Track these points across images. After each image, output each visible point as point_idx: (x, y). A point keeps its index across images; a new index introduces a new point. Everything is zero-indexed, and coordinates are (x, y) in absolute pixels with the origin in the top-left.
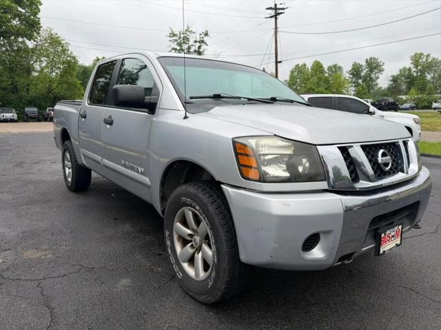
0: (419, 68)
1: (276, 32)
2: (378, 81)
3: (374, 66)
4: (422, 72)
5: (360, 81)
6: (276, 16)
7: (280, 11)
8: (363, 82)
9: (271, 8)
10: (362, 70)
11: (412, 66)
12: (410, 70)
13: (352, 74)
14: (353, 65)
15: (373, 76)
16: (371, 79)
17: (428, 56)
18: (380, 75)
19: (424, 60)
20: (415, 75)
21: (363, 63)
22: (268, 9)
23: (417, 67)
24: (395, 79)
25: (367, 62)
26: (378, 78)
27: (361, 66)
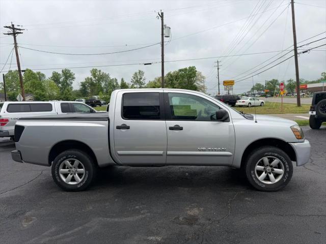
0: (96, 78)
1: (16, 47)
2: (73, 85)
3: (68, 75)
4: (99, 80)
5: (60, 85)
6: (14, 34)
7: (18, 31)
8: (62, 86)
9: (10, 27)
10: (60, 78)
11: (92, 77)
12: (91, 79)
13: (54, 80)
14: (53, 73)
15: (68, 82)
16: (67, 84)
17: (100, 71)
18: (73, 81)
19: (98, 73)
20: (95, 82)
21: (60, 72)
22: (6, 27)
23: (95, 78)
24: (83, 85)
25: (63, 72)
26: (72, 83)
27: (59, 74)
